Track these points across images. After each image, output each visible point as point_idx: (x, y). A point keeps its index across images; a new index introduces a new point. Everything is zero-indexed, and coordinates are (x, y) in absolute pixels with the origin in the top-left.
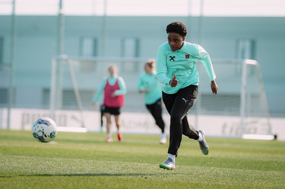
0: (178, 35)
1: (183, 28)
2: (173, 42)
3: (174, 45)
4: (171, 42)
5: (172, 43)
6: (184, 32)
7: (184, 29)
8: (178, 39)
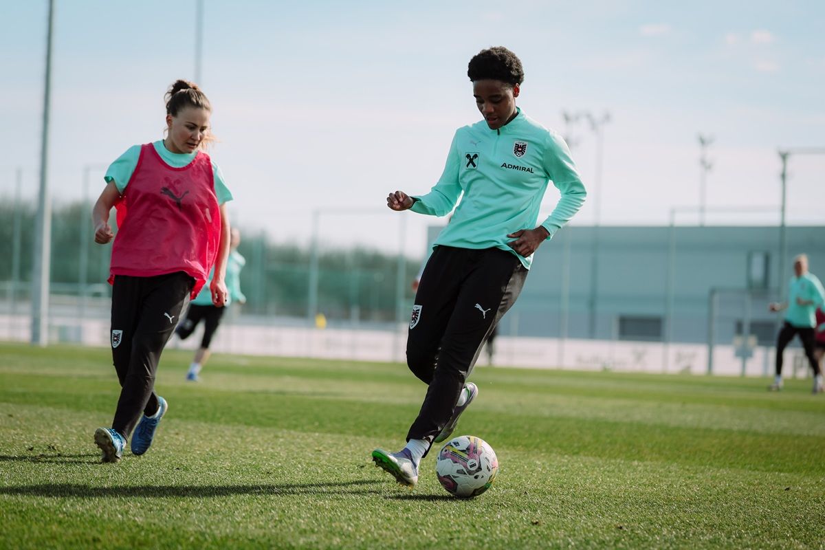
0: (497, 83)
1: (511, 64)
2: (489, 105)
3: (493, 110)
4: (483, 105)
5: (486, 108)
6: (514, 73)
7: (514, 66)
8: (500, 95)
